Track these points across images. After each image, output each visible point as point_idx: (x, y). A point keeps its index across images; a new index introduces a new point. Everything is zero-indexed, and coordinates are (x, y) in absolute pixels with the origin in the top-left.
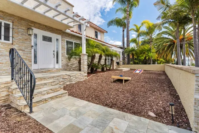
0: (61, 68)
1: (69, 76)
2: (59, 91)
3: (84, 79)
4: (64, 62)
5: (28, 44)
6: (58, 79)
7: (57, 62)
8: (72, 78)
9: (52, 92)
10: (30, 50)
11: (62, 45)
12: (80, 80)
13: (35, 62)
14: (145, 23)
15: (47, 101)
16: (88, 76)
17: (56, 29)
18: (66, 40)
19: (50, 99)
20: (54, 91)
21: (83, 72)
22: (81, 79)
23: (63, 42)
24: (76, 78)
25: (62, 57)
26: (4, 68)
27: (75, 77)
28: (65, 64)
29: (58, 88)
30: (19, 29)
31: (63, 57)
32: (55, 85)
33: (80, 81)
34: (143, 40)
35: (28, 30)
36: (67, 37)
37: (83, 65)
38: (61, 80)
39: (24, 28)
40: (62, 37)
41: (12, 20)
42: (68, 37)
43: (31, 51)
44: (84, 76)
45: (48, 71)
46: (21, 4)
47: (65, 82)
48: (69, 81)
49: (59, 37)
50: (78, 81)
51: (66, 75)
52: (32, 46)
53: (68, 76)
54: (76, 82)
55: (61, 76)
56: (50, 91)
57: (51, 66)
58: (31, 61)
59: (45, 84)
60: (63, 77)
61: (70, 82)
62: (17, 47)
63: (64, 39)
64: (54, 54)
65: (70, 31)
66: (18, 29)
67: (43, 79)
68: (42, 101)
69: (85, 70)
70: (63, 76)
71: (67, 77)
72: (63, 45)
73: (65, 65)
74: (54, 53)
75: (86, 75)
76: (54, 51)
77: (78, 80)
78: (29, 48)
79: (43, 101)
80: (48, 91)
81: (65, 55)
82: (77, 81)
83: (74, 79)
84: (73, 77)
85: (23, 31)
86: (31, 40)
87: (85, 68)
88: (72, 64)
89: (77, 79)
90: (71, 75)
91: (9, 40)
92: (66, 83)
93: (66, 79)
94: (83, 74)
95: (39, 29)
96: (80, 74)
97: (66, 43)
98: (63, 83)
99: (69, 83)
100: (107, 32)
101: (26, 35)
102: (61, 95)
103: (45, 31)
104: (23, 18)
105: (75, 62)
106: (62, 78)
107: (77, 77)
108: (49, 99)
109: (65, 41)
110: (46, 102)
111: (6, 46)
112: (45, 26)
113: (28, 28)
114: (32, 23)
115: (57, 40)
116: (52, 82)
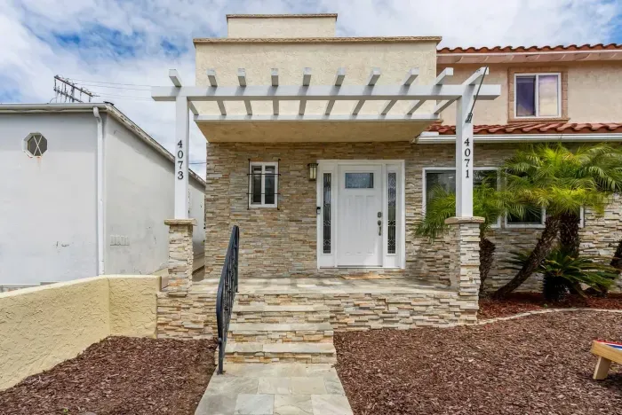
0: (403, 268)
2: (318, 341)
3: (460, 324)
4: (416, 248)
5: (310, 205)
6: (338, 305)
7: (392, 248)
8: (393, 308)
9: (294, 338)
10: (313, 219)
11: (408, 191)
12: (436, 322)
13: (327, 249)
15: (268, 360)
16: (481, 315)
17: (387, 144)
18: (425, 169)
19: (276, 356)
20: (302, 339)
21: (453, 294)
22: (442, 321)
23: (412, 179)
24: (414, 313)
25: (407, 231)
26: (265, 263)
27: (410, 307)
28: (420, 254)
29: (314, 332)
30: (292, 173)
31: (410, 232)
32: (317, 322)
33: (435, 326)
35: (309, 169)
37: (457, 265)
38: (351, 310)
39: (301, 167)
40: (408, 165)
41: (276, 156)
42: (435, 156)
43: (315, 222)
44: (457, 310)
45: (360, 274)
46: (299, 118)
48: (382, 318)
49: (398, 166)
50: (425, 324)
51: (368, 298)
52: (319, 208)
53: (375, 302)
54: (413, 326)
55: (351, 296)
56: (290, 336)
57: (371, 261)
58: (314, 247)
59: (289, 314)
60: (357, 303)
61: (385, 322)
62: (287, 214)
63: (417, 167)
64: (379, 223)
65: (436, 134)
66: (288, 172)
67: (295, 299)
68: (257, 354)
69: (462, 284)
70: (358, 299)
71: (372, 304)
72: (410, 191)
73: (421, 258)
74: (380, 219)
75: (474, 305)
76: (380, 215)
77: (423, 321)
78: (310, 213)
79: (259, 356)
80: (285, 334)
82: (419, 323)
83: (404, 313)
84: (400, 308)
85: (298, 173)
86: (316, 193)
87: (462, 278)
89: (415, 317)
91: (272, 202)
92: (367, 324)
93: (368, 308)
94: (454, 302)
95: (335, 158)
96: (435, 298)
97: (424, 182)
98: (357, 319)
99: (381, 326)
101: (304, 184)
102: (310, 356)
103: (352, 158)
104: (299, 143)
106: (355, 305)
107: (417, 308)
108: (273, 356)
109: (422, 173)
110: (265, 361)
111: (268, 216)
112: (350, 146)
113: (309, 165)
114: (316, 149)
115: (392, 176)
116: (307, 312)
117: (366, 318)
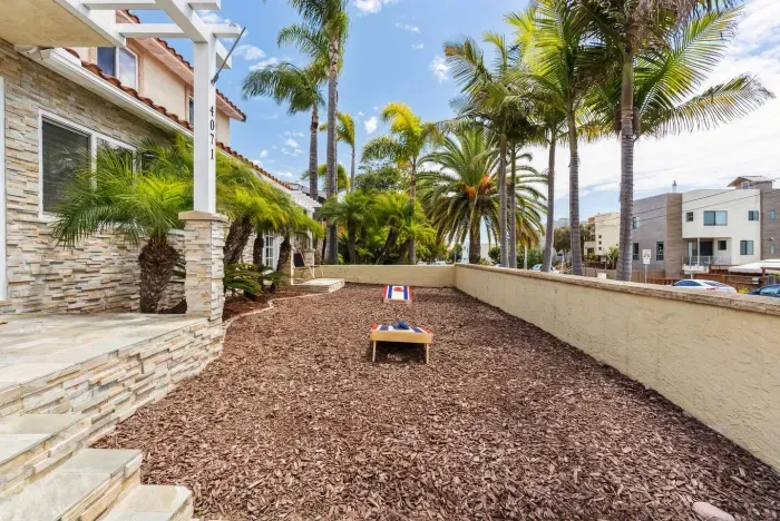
0: (2, 298)
1: (134, 362)
3: (211, 359)
4: (29, 257)
6: (57, 401)
8: (149, 367)
11: (10, 143)
12: (192, 368)
14: (394, 112)
18: (41, 112)
21: (204, 321)
22: (196, 364)
24: (173, 362)
27: (168, 355)
28: (35, 269)
31: (16, 226)
33: (191, 374)
34: (363, 172)
36: (50, 95)
37: (203, 279)
38: (85, 399)
40: (9, 90)
42: (59, 97)
44: (207, 342)
47: (105, 409)
48: (135, 392)
50: (183, 375)
51: (114, 360)
53: (125, 365)
54: (171, 387)
55: (83, 368)
60: (94, 379)
61: (138, 397)
63: (28, 104)
65: (78, 62)
69: (213, 304)
70: (96, 369)
71: (120, 371)
72: (15, 144)
73: (36, 276)
75: (219, 331)
77: (181, 372)
81: (36, 214)
82: (177, 378)
83: (162, 370)
84: (157, 363)
87: (213, 297)
88: (85, 272)
89: (174, 370)
90: (145, 351)
92: (113, 416)
93: (115, 383)
94: (205, 332)
96: (190, 332)
97: (39, 133)
98: (95, 416)
99: (134, 409)
100: (245, 117)
105: (102, 258)
106: (91, 386)
107: (176, 355)
109: (35, 117)
117: (111, 404)
